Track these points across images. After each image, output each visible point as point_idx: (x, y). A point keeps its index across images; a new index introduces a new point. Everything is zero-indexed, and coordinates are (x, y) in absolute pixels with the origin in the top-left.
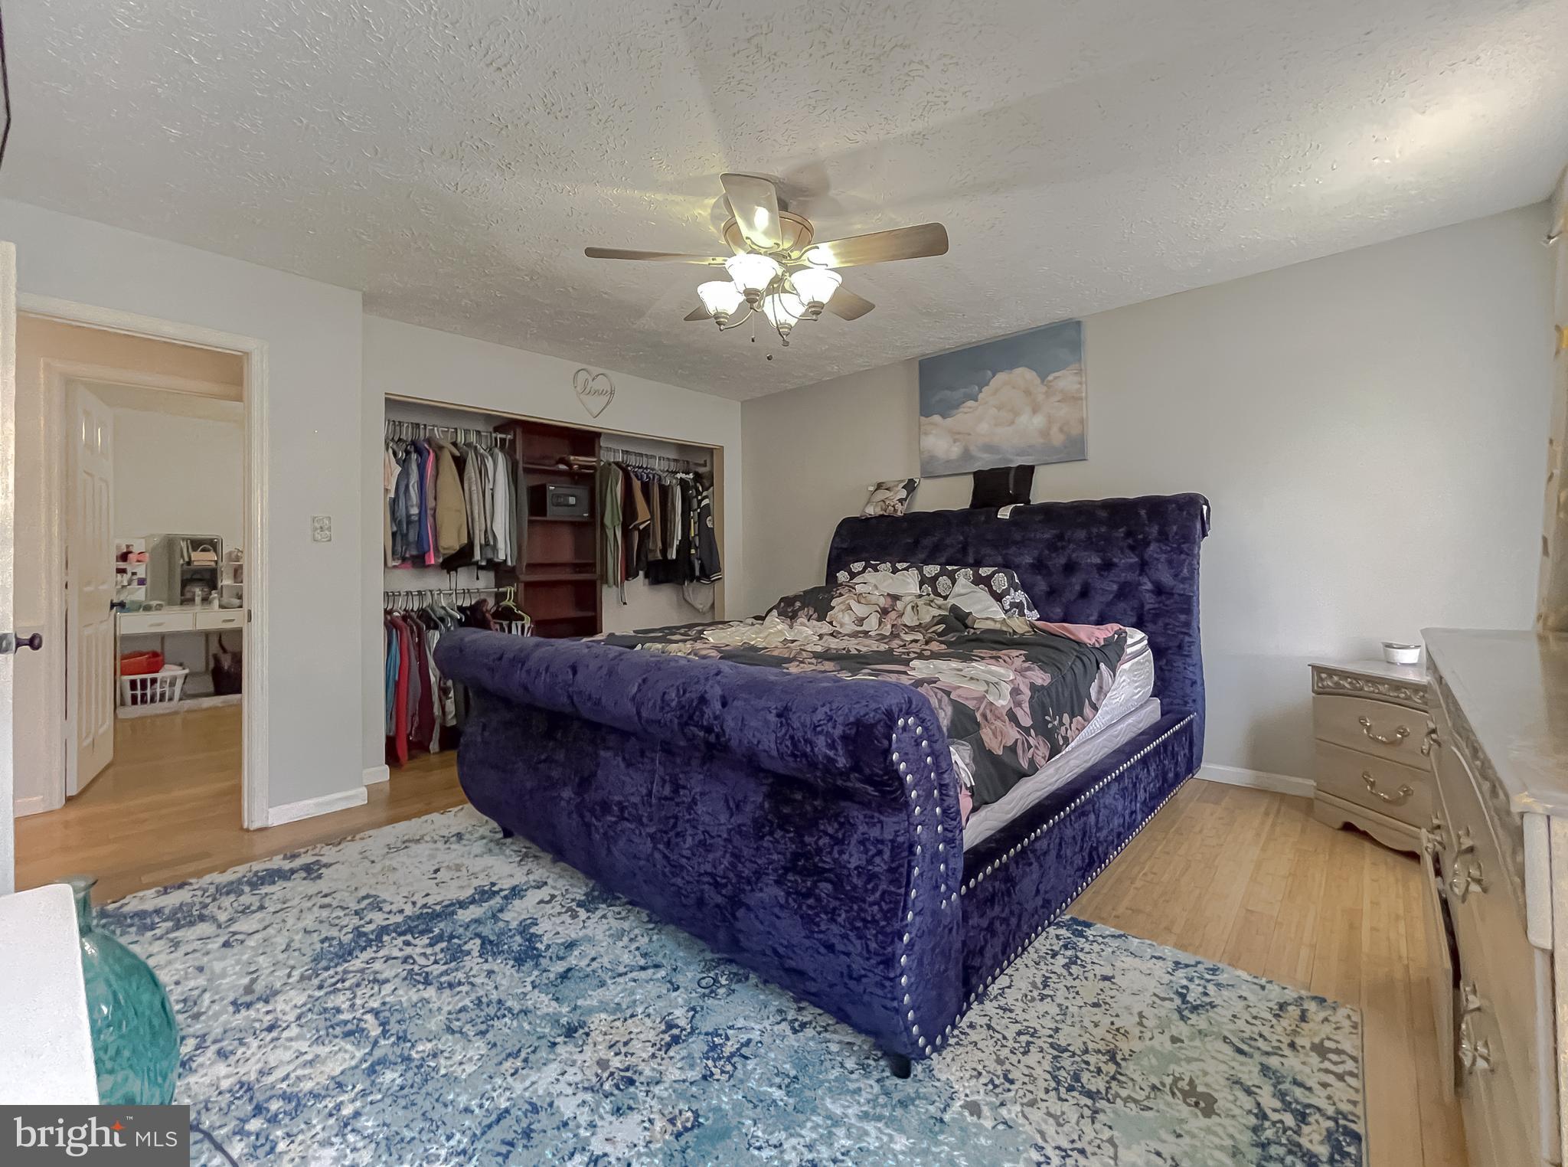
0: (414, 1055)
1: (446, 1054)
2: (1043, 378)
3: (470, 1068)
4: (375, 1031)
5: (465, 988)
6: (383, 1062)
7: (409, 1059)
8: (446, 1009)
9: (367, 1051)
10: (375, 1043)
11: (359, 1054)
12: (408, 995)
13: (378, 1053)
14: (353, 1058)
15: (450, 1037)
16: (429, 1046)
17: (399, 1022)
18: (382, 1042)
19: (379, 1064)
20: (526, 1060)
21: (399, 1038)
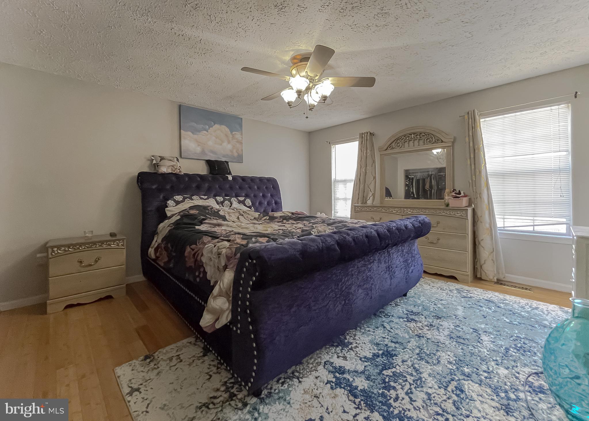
0: (455, 367)
1: (449, 360)
2: (231, 132)
3: (449, 353)
4: (454, 383)
5: (416, 366)
6: (463, 374)
7: (457, 368)
8: (430, 367)
9: (463, 381)
10: (459, 380)
11: (466, 383)
12: (431, 382)
13: (461, 377)
14: (469, 384)
15: (441, 362)
16: (448, 365)
17: (445, 378)
18: (457, 378)
19: (465, 375)
20: (438, 343)
21: (451, 375)
